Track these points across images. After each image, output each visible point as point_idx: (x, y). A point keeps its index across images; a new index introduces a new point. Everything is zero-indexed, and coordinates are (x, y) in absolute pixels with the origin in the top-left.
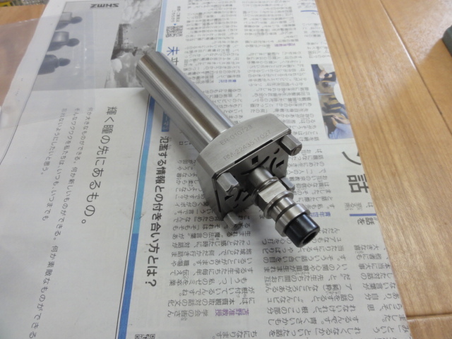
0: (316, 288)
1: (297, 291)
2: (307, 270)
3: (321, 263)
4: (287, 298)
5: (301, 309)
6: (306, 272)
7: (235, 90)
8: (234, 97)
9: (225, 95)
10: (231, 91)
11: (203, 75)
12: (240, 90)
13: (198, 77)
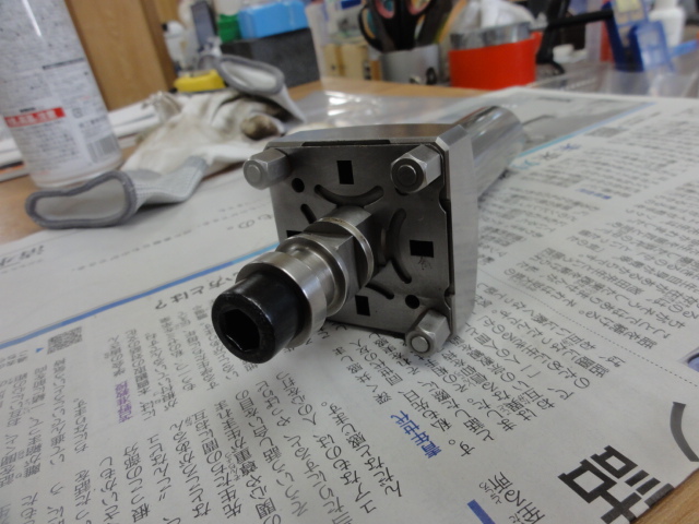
0: (202, 511)
1: (185, 477)
2: (245, 471)
3: (275, 494)
4: (163, 467)
5: (142, 503)
6: (240, 473)
7: (587, 206)
8: (570, 212)
9: (558, 205)
10: (577, 204)
11: (566, 176)
12: (596, 209)
13: (554, 177)
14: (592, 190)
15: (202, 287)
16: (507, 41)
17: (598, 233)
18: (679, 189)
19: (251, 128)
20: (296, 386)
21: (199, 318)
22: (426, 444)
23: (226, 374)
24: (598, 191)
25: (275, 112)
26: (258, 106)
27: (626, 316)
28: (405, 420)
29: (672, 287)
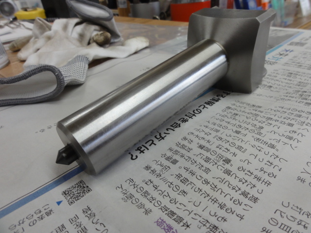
15: (152, 140)
19: (101, 39)
21: (173, 163)
26: (97, 27)
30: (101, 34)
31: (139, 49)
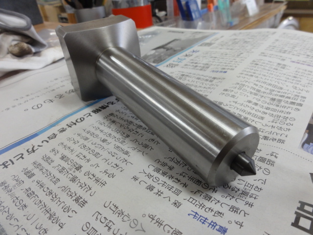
7: (219, 79)
8: (213, 83)
9: (207, 80)
10: (214, 78)
11: (202, 65)
12: (224, 79)
13: (196, 66)
14: (217, 70)
15: (22, 154)
16: (139, 5)
17: (232, 89)
18: (251, 63)
19: (16, 50)
20: (120, 209)
21: (29, 177)
22: (217, 227)
23: (67, 214)
24: (220, 70)
25: (27, 41)
26: (16, 37)
27: (265, 131)
28: (197, 215)
29: (275, 113)
30: (15, 45)
31: (57, 59)
